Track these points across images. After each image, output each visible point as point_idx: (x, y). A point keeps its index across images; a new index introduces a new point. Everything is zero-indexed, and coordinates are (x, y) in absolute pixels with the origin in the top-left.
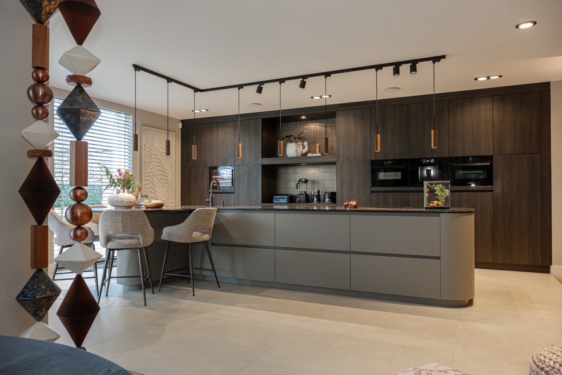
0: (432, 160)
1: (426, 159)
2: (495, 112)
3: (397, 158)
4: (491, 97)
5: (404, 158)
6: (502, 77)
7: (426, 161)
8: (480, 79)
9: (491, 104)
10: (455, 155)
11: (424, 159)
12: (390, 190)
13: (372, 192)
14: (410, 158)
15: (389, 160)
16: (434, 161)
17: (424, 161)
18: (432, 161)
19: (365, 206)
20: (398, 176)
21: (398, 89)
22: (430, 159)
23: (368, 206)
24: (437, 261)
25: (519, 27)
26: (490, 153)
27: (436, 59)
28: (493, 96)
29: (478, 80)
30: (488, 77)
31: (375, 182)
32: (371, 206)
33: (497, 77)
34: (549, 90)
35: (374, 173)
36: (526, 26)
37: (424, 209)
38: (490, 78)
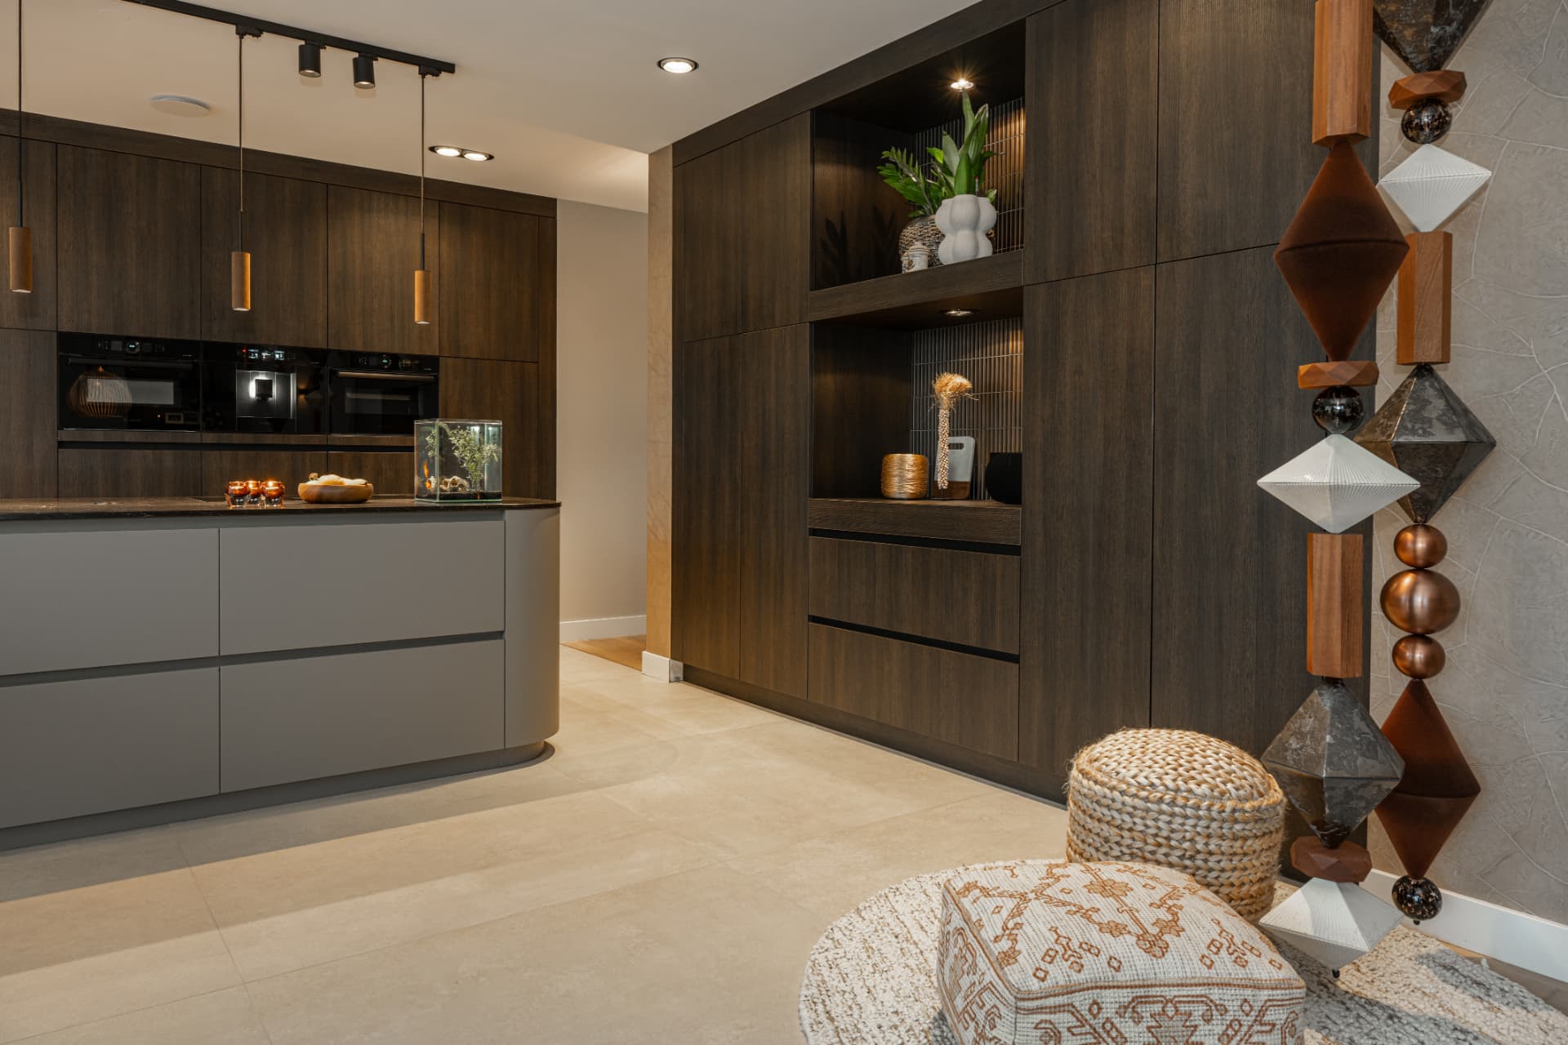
0: (279, 354)
1: (261, 349)
2: (444, 245)
3: (163, 333)
4: (437, 203)
5: (187, 337)
6: (492, 160)
7: (260, 354)
8: (442, 152)
9: (436, 221)
10: (345, 346)
11: (253, 346)
12: (133, 440)
13: (61, 444)
14: (206, 338)
15: (132, 339)
16: (285, 356)
17: (253, 353)
18: (277, 356)
19: (29, 495)
20: (163, 393)
21: (204, 109)
22: (271, 349)
23: (43, 497)
24: (497, 644)
25: (664, 64)
26: (431, 350)
27: (431, 67)
28: (439, 201)
29: (438, 151)
30: (463, 150)
31: (73, 413)
32: (58, 496)
33: (481, 157)
34: (555, 218)
35: (70, 376)
36: (678, 67)
37: (438, 501)
38: (466, 156)
